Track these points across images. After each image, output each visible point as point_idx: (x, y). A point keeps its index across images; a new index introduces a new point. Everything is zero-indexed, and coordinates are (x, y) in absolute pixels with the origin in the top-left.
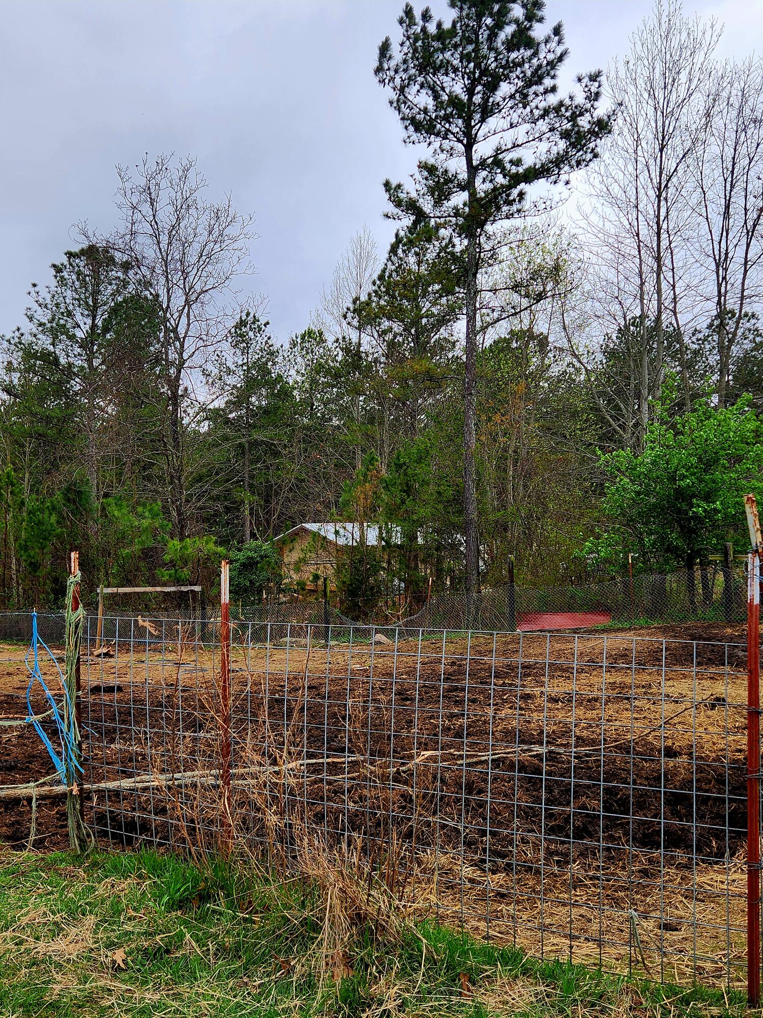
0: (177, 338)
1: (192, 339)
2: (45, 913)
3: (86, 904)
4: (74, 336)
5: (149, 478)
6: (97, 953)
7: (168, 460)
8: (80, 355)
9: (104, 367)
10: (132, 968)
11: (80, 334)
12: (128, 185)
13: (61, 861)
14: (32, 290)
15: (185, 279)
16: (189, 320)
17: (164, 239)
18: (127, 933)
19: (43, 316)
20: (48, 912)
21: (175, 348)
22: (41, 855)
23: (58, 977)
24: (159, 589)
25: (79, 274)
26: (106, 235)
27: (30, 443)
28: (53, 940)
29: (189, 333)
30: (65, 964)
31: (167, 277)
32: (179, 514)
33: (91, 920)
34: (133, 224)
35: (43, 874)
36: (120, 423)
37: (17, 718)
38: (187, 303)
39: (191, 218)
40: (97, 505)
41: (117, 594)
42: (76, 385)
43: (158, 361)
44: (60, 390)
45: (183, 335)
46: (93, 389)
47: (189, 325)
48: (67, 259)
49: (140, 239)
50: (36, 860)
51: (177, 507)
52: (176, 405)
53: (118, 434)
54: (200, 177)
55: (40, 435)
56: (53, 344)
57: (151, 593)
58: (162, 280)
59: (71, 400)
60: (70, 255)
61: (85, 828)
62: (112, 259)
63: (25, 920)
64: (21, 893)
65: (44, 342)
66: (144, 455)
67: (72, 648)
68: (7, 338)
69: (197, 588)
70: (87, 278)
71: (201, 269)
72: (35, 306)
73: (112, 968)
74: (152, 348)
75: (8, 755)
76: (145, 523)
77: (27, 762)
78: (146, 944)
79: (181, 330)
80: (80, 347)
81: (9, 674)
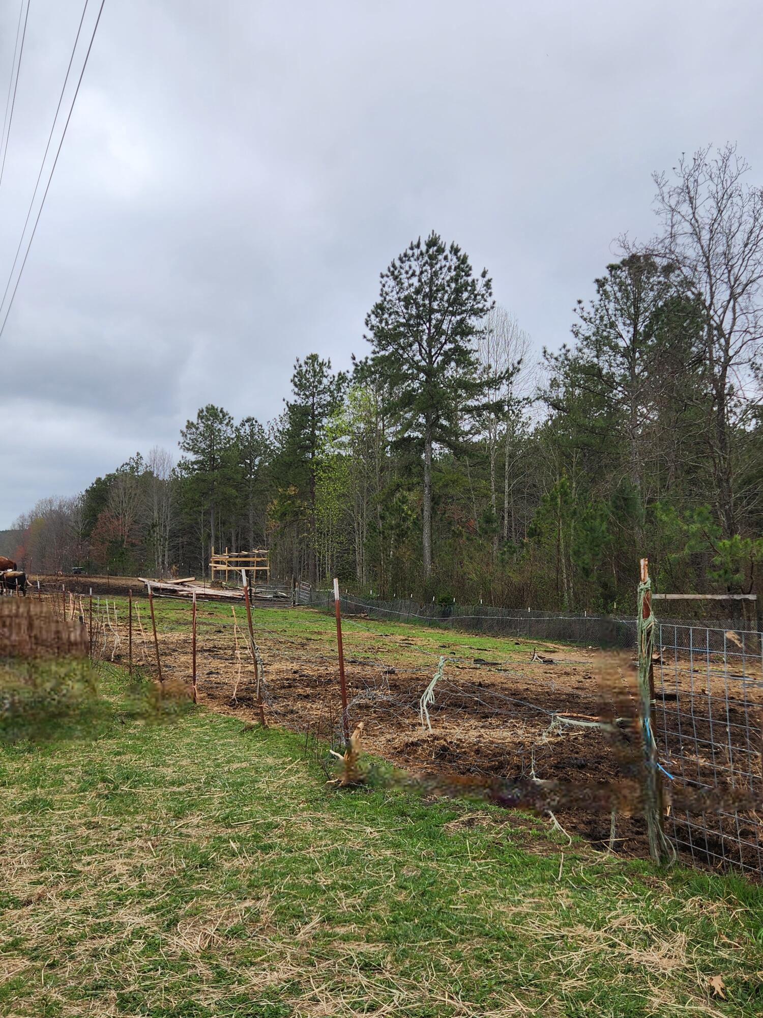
0: (721, 334)
1: (738, 334)
2: (634, 921)
3: (676, 919)
4: (617, 345)
5: (694, 482)
6: (693, 974)
7: (715, 462)
8: (623, 364)
9: (646, 374)
10: (733, 1001)
11: (622, 344)
12: (666, 190)
13: (645, 869)
14: (577, 306)
15: (729, 272)
16: (734, 314)
17: (705, 235)
18: (723, 960)
19: (587, 330)
20: (637, 920)
21: (720, 345)
22: (622, 860)
23: (655, 990)
24: (709, 597)
25: (621, 284)
26: (646, 243)
27: (577, 453)
28: (645, 950)
29: (736, 328)
30: (660, 978)
31: (709, 273)
32: (728, 519)
33: (681, 938)
34: (672, 226)
35: (627, 879)
36: (663, 428)
37: (581, 717)
38: (733, 297)
39: (736, 208)
40: (643, 511)
41: (666, 600)
42: (618, 394)
43: (699, 360)
44: (602, 400)
45: (728, 331)
46: (637, 397)
47: (734, 319)
48: (608, 272)
49: (680, 240)
50: (618, 864)
51: (726, 511)
52: (722, 406)
53: (661, 439)
54: (740, 163)
55: (585, 445)
56: (597, 357)
57: (700, 600)
58: (705, 277)
59: (614, 410)
60: (612, 268)
61: (666, 839)
62: (653, 266)
63: (616, 923)
64: (608, 894)
65: (589, 354)
66: (689, 458)
67: (645, 655)
68: (555, 355)
69: (752, 597)
70: (629, 288)
71: (746, 258)
72: (581, 322)
73: (711, 994)
74: (693, 349)
75: (577, 753)
76: (694, 527)
77: (596, 762)
78: (746, 977)
79: (726, 327)
80: (622, 356)
81: (567, 674)
